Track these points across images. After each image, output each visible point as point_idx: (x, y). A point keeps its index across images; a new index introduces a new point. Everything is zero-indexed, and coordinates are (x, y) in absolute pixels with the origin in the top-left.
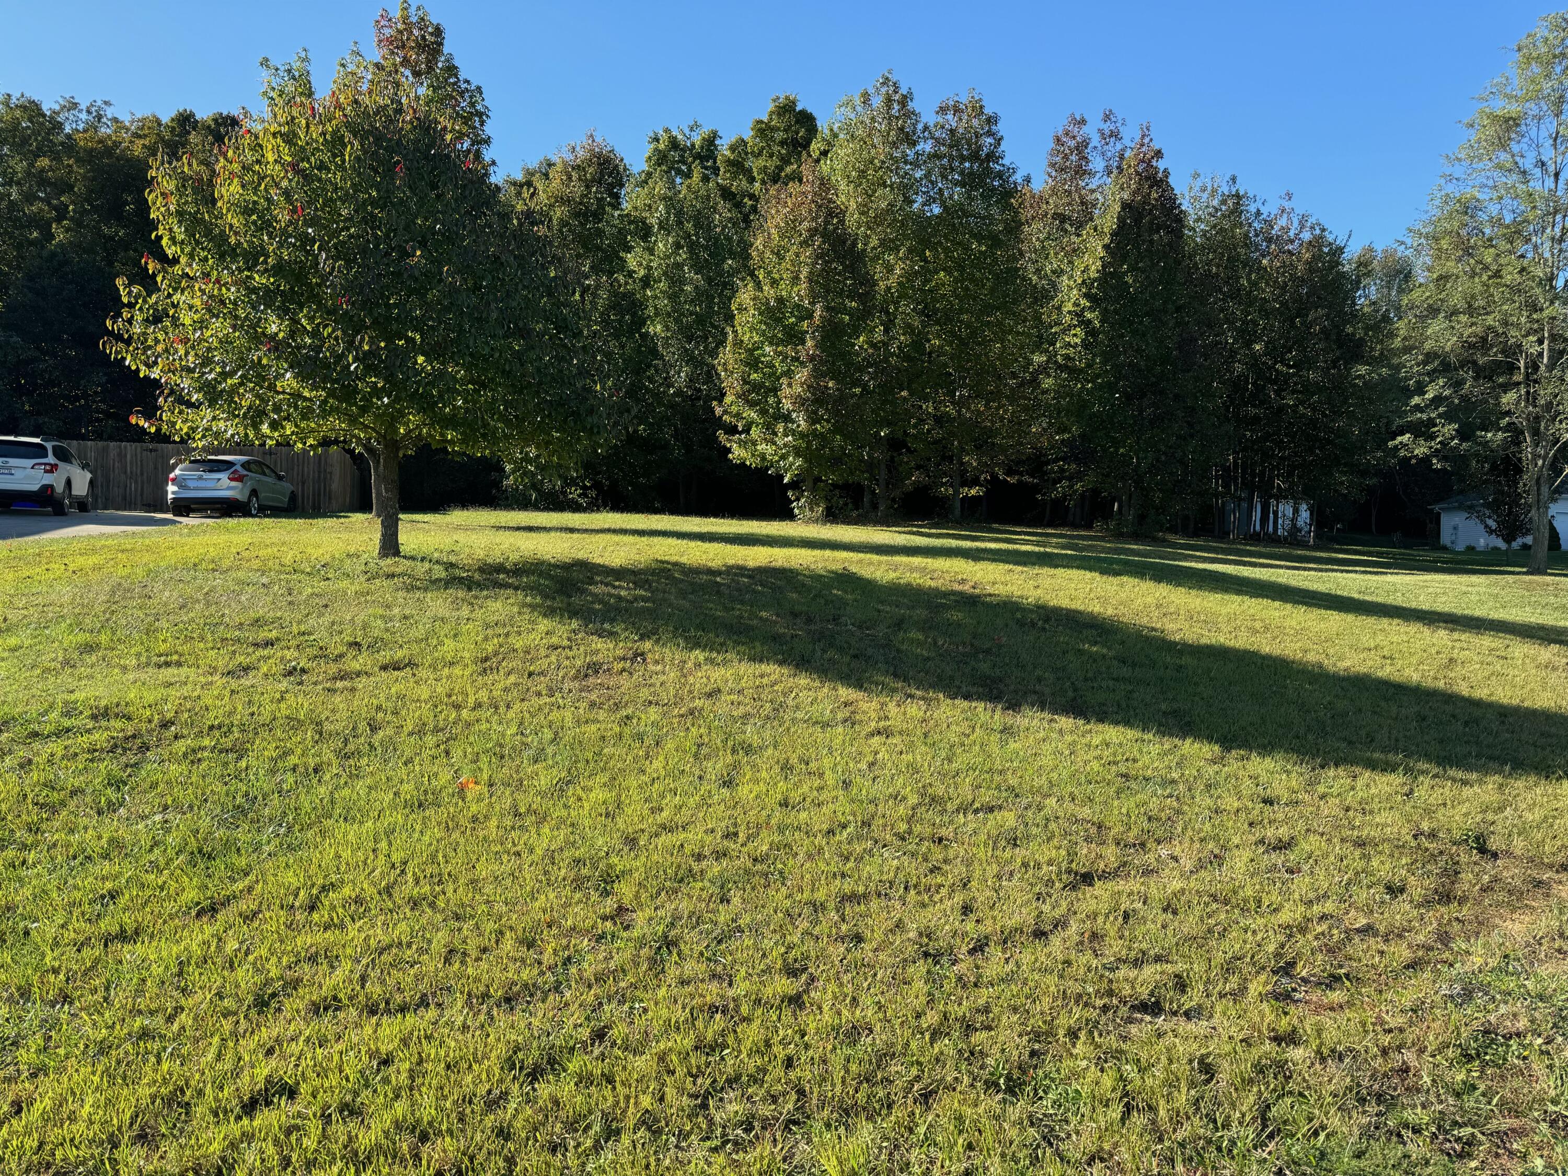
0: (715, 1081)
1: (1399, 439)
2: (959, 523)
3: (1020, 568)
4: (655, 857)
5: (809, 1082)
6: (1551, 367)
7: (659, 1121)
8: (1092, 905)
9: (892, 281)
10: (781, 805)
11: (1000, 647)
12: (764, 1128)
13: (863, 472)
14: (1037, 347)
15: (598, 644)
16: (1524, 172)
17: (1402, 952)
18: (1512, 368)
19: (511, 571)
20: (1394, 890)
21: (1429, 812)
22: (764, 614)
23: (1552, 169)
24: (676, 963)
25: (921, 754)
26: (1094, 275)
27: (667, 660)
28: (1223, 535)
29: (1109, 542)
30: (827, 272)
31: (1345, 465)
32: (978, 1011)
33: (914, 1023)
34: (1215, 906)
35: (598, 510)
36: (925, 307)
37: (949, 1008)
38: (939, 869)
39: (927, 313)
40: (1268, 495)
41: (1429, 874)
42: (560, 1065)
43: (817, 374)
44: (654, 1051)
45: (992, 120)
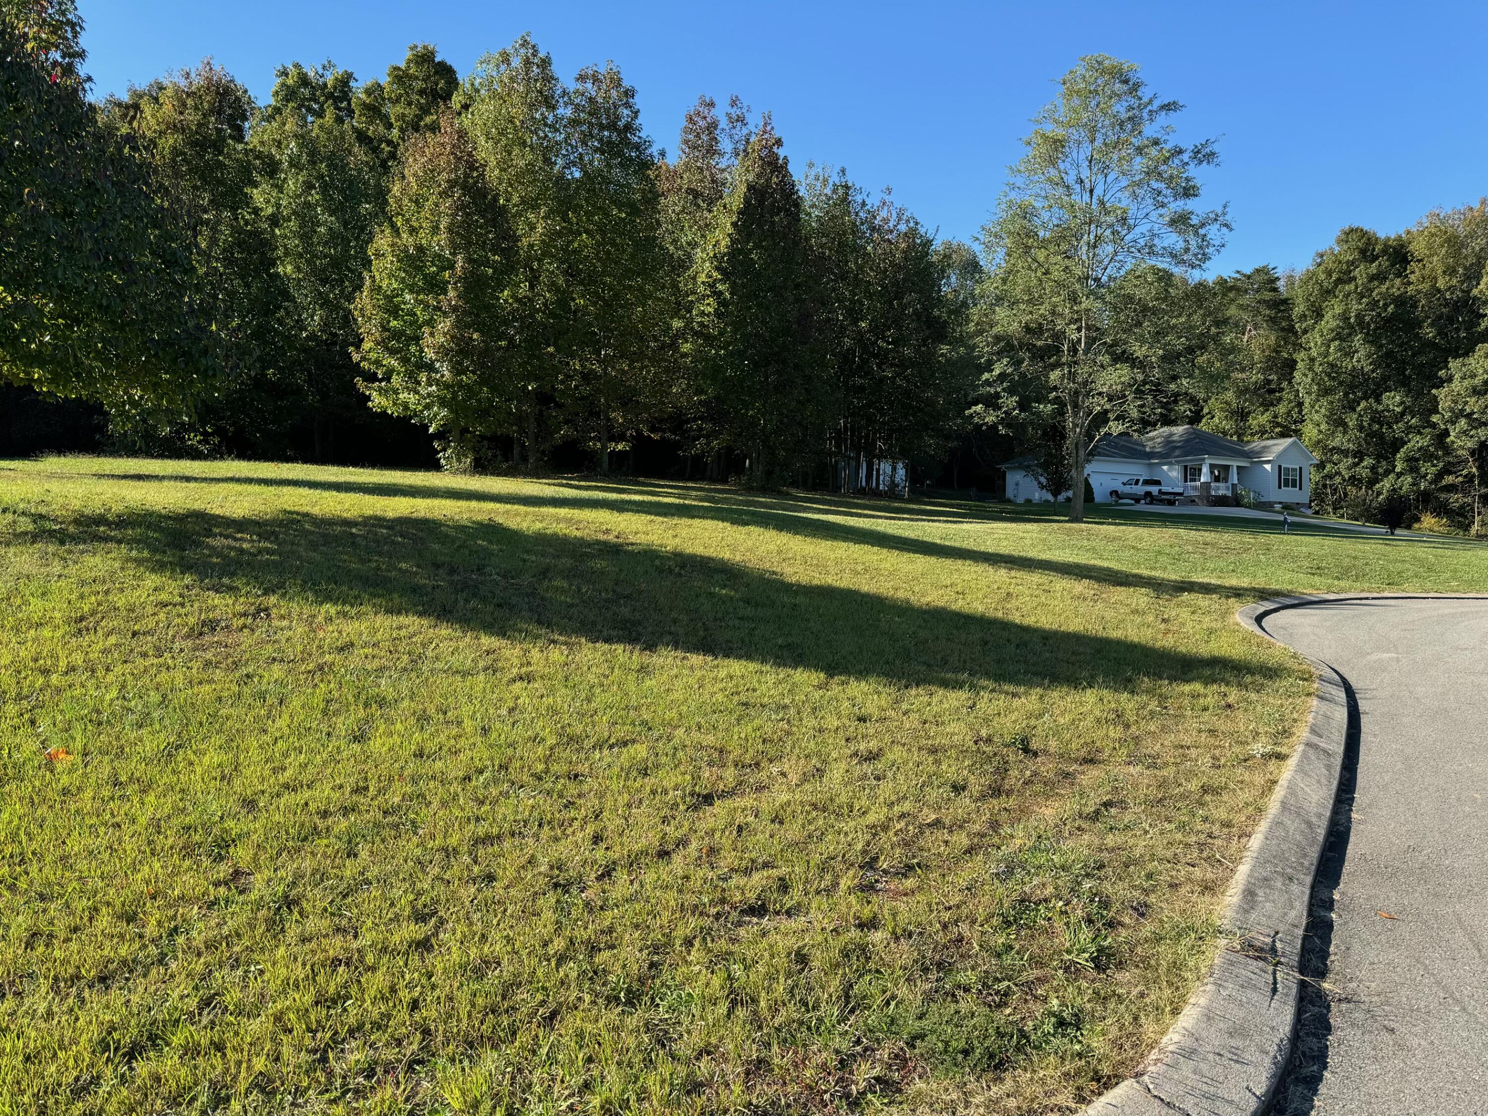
0: (336, 1033)
1: (974, 408)
2: (608, 476)
3: (661, 519)
4: (277, 818)
5: (434, 1021)
6: (1086, 351)
7: (274, 1082)
8: (710, 823)
9: (535, 238)
10: (415, 755)
11: (640, 592)
12: (386, 1072)
13: (512, 425)
14: (676, 314)
15: (216, 599)
16: (1068, 187)
17: (962, 840)
18: (1058, 351)
19: (113, 523)
20: (958, 788)
21: (987, 721)
22: (403, 565)
23: (1088, 186)
24: (297, 921)
25: (561, 697)
26: (724, 250)
27: (294, 615)
28: (835, 490)
29: (741, 495)
30: (467, 224)
31: (933, 430)
32: (603, 932)
33: (540, 952)
34: (814, 813)
35: (222, 458)
36: (569, 267)
37: (576, 933)
38: (573, 803)
39: (571, 273)
40: (872, 456)
41: (984, 773)
42: (163, 1039)
43: (459, 324)
44: (270, 1011)
45: (629, 93)
